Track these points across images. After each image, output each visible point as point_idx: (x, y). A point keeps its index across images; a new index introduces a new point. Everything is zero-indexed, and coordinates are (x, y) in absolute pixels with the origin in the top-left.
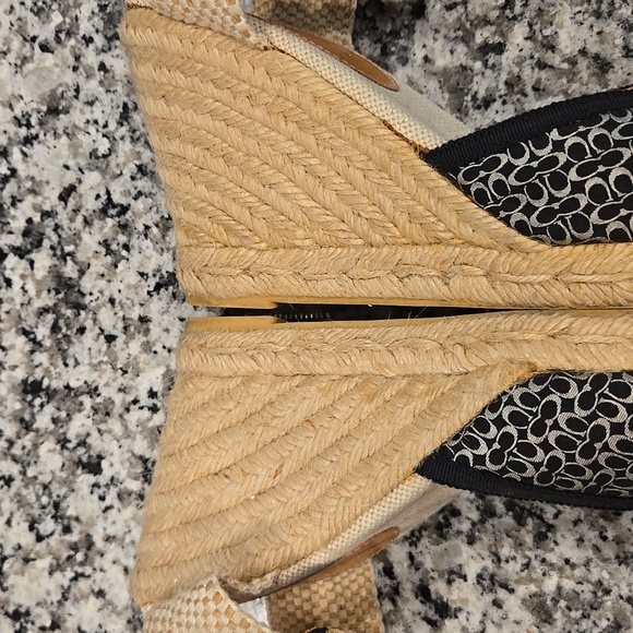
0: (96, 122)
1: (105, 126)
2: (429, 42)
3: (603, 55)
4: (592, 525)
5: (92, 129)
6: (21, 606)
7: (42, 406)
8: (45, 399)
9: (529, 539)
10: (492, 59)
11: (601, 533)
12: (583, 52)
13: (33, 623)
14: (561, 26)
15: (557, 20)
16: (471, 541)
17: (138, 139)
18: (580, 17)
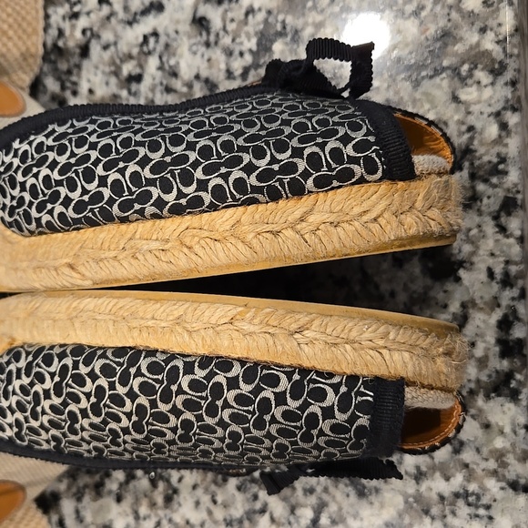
2: (92, 78)
3: (211, 78)
4: (206, 490)
9: (160, 500)
10: (134, 87)
11: (213, 496)
12: (197, 77)
14: (181, 56)
15: (179, 51)
16: (119, 499)
18: (194, 48)
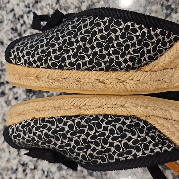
0: (49, 4)
1: (52, 5)
5: (48, 7)
6: (25, 161)
7: (32, 96)
8: (33, 94)
13: (28, 167)
17: (62, 8)
